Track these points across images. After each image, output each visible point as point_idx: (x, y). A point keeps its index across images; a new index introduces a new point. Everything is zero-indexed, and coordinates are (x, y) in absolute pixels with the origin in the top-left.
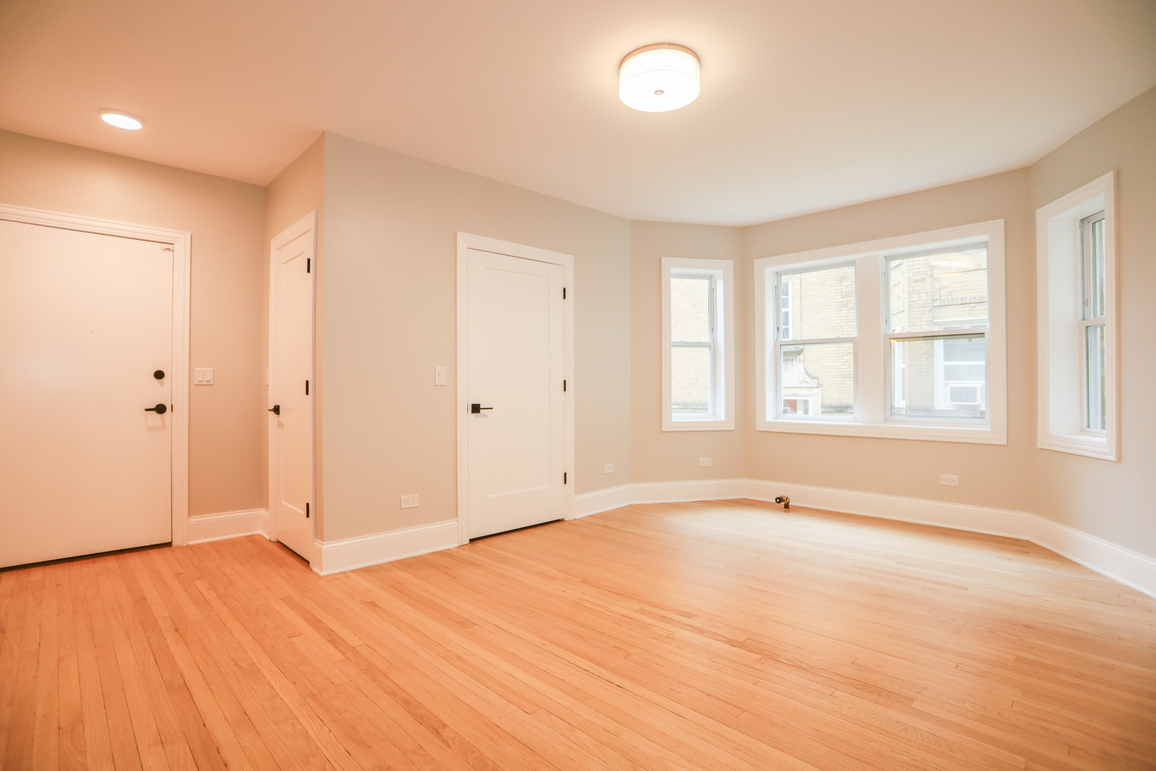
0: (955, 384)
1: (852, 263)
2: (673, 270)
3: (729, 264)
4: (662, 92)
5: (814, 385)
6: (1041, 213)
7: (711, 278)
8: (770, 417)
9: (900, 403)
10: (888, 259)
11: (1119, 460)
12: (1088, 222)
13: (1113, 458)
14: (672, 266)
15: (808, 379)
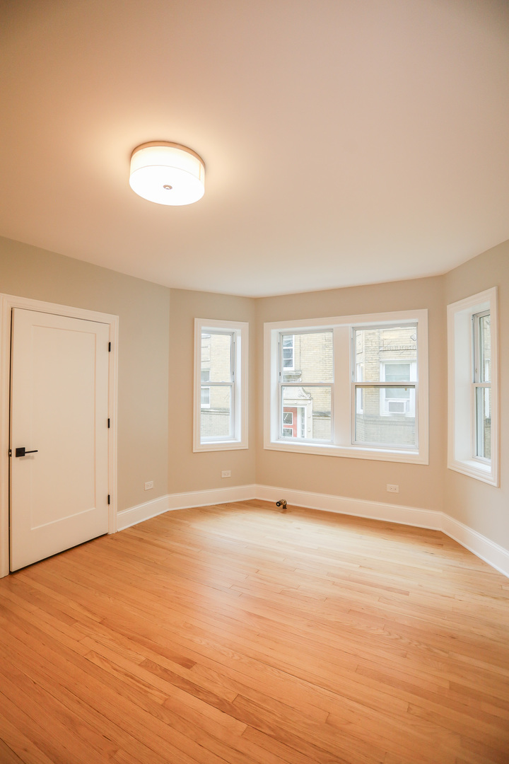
0: (391, 400)
1: (331, 330)
2: (203, 328)
3: (246, 325)
4: (171, 188)
5: (308, 398)
6: (451, 308)
7: (232, 334)
8: (273, 440)
9: (360, 411)
10: (355, 329)
11: (499, 486)
12: (477, 317)
13: (495, 484)
14: (202, 326)
15: (305, 394)
